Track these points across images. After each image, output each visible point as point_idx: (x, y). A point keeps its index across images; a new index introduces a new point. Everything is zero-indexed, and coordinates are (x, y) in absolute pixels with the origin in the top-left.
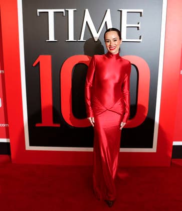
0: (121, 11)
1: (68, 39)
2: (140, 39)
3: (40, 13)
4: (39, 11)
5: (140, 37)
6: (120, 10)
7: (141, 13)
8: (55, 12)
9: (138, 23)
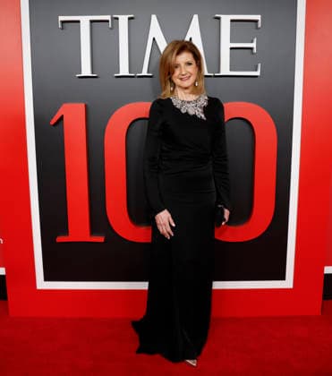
0: (219, 19)
1: (118, 73)
3: (63, 22)
4: (61, 18)
6: (217, 15)
7: (256, 22)
8: (92, 22)
9: (252, 42)
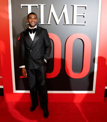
0: (73, 6)
1: (40, 23)
2: (85, 23)
4: (22, 5)
5: (85, 22)
7: (85, 7)
8: (32, 6)
9: (84, 14)
